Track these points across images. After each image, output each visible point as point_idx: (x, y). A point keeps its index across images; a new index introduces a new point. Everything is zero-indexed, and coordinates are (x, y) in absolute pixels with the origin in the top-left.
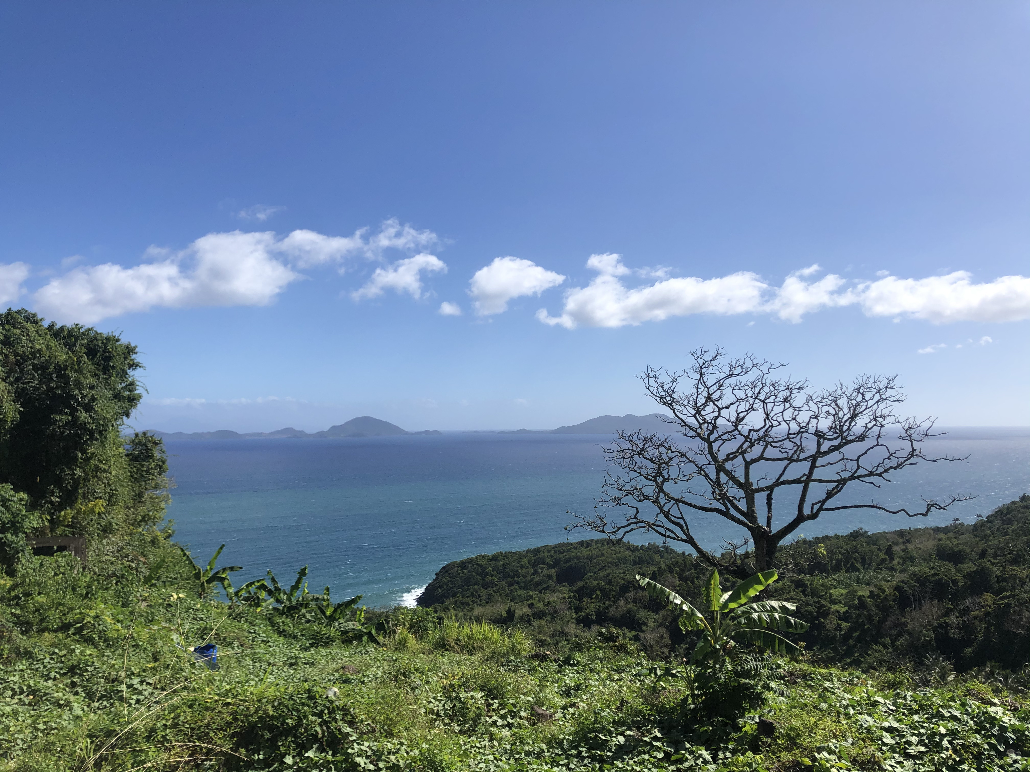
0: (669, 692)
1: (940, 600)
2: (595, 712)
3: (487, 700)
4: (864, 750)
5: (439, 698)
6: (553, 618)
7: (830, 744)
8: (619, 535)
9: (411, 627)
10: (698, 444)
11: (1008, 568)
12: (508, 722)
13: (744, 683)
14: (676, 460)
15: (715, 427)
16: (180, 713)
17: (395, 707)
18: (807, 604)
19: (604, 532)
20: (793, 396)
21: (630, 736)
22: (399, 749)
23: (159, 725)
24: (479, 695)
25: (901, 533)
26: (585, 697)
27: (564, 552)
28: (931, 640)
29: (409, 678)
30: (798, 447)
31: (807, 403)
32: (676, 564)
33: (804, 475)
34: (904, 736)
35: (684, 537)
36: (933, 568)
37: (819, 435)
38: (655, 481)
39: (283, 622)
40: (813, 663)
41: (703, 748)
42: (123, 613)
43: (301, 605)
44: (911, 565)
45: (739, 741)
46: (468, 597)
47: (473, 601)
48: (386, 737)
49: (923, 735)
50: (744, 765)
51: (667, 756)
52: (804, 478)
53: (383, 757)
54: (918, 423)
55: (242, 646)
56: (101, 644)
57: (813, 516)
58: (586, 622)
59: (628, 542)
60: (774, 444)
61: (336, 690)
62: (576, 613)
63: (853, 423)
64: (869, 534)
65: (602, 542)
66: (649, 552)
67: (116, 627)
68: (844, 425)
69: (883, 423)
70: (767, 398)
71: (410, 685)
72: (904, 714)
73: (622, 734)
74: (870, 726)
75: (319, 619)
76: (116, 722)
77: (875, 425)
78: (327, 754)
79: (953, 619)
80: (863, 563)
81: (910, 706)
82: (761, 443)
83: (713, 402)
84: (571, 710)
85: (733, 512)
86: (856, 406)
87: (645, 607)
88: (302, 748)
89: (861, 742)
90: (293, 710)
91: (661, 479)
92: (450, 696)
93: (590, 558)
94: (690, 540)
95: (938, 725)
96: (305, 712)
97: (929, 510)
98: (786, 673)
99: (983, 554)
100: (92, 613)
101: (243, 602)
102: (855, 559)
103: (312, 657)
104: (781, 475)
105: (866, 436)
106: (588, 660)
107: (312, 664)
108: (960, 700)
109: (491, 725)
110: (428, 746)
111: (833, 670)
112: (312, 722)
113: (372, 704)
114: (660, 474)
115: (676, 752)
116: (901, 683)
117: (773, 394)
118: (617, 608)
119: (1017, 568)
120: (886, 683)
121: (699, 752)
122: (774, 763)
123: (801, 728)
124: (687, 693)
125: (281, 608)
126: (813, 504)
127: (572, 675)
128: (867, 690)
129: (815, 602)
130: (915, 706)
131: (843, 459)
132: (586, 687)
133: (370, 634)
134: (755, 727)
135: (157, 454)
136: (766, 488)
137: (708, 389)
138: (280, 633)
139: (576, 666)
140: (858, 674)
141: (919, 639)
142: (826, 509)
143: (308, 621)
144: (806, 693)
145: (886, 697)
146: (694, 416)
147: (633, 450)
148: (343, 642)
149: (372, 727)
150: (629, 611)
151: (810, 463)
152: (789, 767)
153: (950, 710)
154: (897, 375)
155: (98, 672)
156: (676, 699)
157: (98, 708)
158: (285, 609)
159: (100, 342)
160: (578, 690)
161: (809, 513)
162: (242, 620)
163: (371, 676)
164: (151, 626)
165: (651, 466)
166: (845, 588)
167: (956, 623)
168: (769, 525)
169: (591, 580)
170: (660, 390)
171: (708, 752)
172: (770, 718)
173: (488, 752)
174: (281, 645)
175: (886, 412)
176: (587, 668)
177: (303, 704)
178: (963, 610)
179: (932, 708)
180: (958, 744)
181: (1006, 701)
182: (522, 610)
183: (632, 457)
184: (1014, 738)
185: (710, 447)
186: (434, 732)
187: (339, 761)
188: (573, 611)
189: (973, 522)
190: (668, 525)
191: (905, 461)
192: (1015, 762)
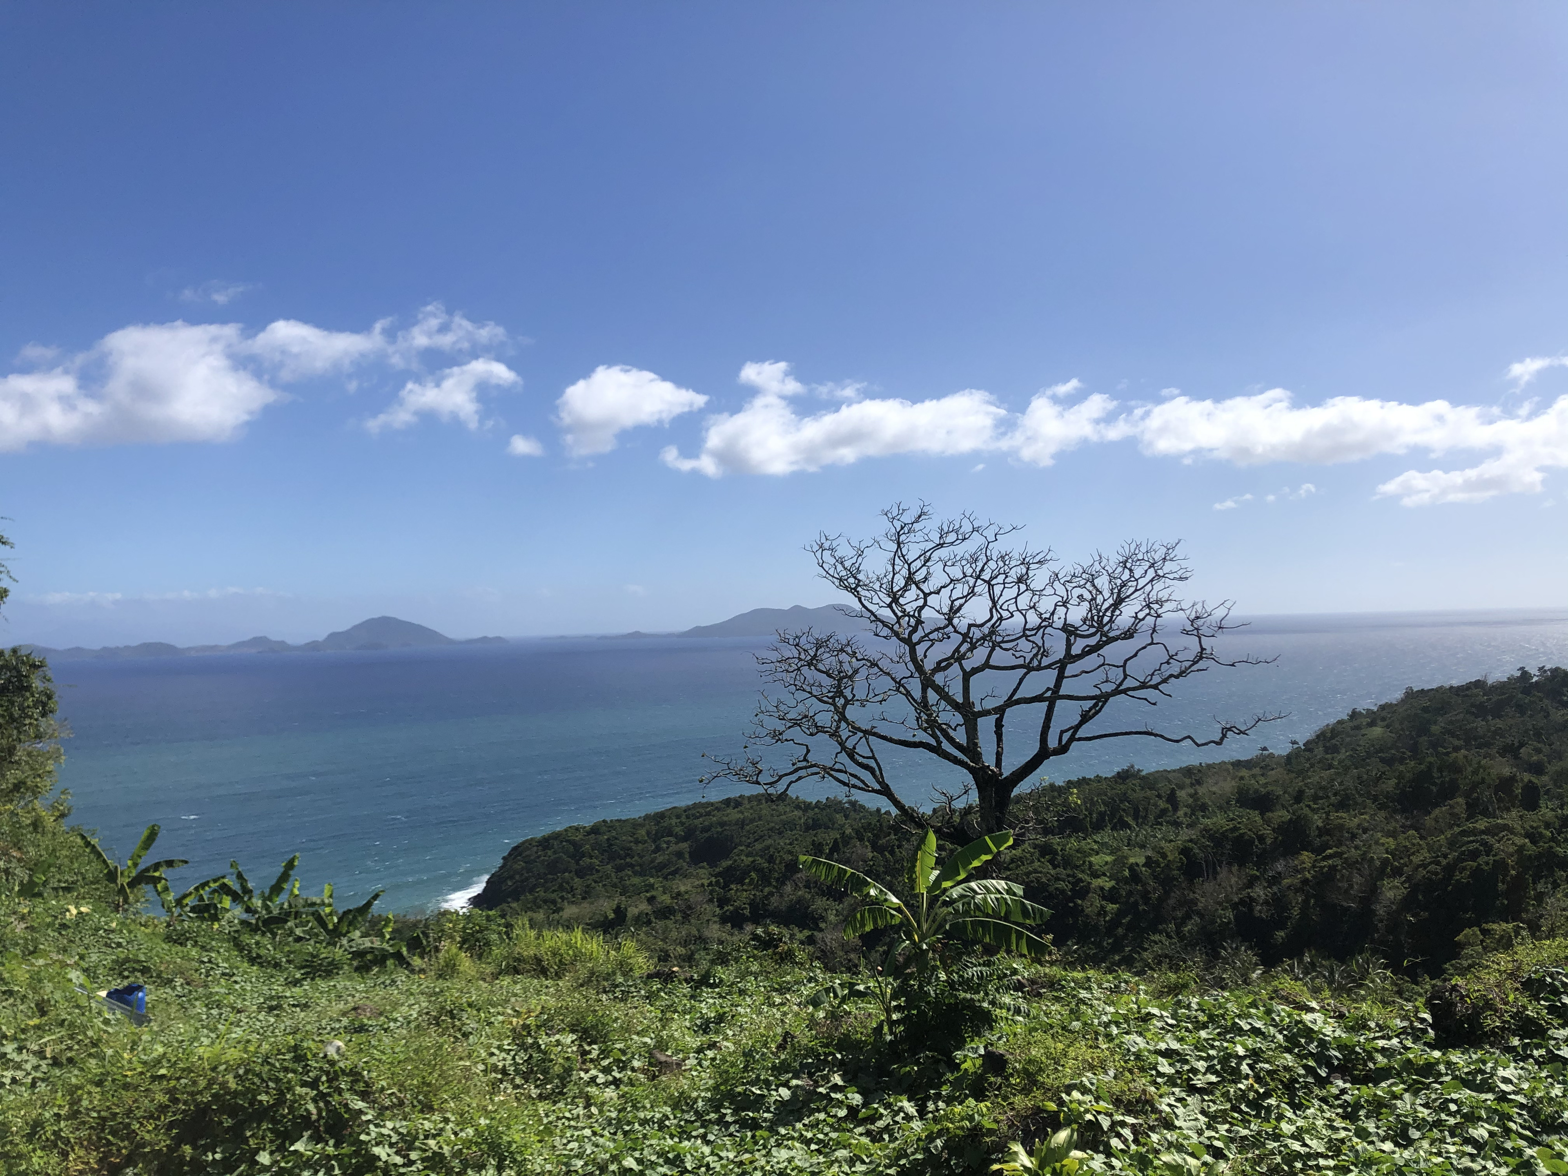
0: (856, 1018)
1: (1241, 865)
2: (745, 1054)
3: (580, 1046)
4: (1131, 1085)
5: (506, 1047)
6: (686, 916)
7: (1084, 1079)
8: (781, 787)
9: (464, 942)
10: (894, 648)
11: (1333, 815)
12: (615, 1078)
13: (964, 999)
14: (863, 672)
15: (919, 622)
16: (82, 1095)
17: (436, 1065)
18: (1058, 879)
19: (759, 783)
20: (1031, 573)
21: (797, 1086)
22: (442, 1130)
23: (47, 1115)
24: (568, 1038)
25: (1188, 771)
26: (730, 1033)
27: (701, 816)
28: (1229, 923)
29: (459, 1020)
30: (1039, 648)
31: (1051, 584)
32: (868, 827)
33: (1048, 689)
34: (1186, 1062)
35: (877, 787)
36: (1232, 820)
37: (1069, 630)
38: (834, 704)
39: (257, 943)
40: (1064, 964)
41: (904, 1098)
43: (288, 914)
44: (1203, 817)
45: (956, 1084)
46: (554, 891)
47: (563, 898)
48: (422, 1111)
49: (1214, 1058)
50: (962, 1119)
51: (853, 1111)
52: (1049, 694)
53: (417, 1144)
54: (1209, 610)
55: (188, 984)
57: (1063, 749)
58: (735, 920)
59: (797, 798)
60: (1004, 645)
61: (341, 1044)
62: (721, 906)
63: (1117, 612)
64: (1144, 773)
65: (757, 798)
66: (828, 811)
68: (1104, 615)
69: (1160, 611)
70: (992, 578)
71: (460, 1030)
72: (1187, 1030)
73: (786, 1085)
74: (1139, 1050)
75: (317, 935)
77: (1148, 614)
78: (327, 1144)
79: (1259, 892)
80: (1136, 818)
81: (1196, 1017)
82: (986, 643)
83: (915, 583)
84: (710, 1054)
85: (946, 746)
86: (1122, 587)
87: (823, 894)
88: (287, 1137)
89: (1127, 1074)
90: (270, 1079)
91: (842, 701)
92: (524, 1044)
93: (742, 824)
94: (885, 791)
95: (1234, 1043)
96: (289, 1082)
97: (1224, 736)
98: (1025, 981)
99: (1299, 797)
101: (191, 915)
102: (1124, 810)
103: (306, 996)
104: (1015, 691)
105: (1135, 631)
106: (736, 977)
107: (305, 1007)
108: (1264, 1006)
109: (588, 1084)
110: (488, 1122)
111: (1091, 973)
112: (300, 1096)
113: (399, 1062)
114: (840, 693)
115: (866, 1105)
116: (1185, 986)
117: (1002, 571)
118: (781, 896)
119: (1344, 815)
120: (1165, 986)
121: (899, 1104)
122: (1006, 1112)
123: (1043, 1059)
124: (882, 1018)
125: (254, 921)
126: (1062, 732)
127: (711, 1001)
128: (1139, 999)
129: (1068, 876)
130: (1203, 1018)
131: (1103, 664)
132: (733, 1016)
133: (398, 956)
134: (979, 1062)
135: (37, 684)
136: (994, 709)
137: (909, 565)
138: (252, 961)
139: (717, 986)
140: (1126, 976)
141: (1214, 922)
142: (1080, 739)
143: (299, 939)
144: (1053, 1008)
145: (1162, 1007)
146: (890, 606)
147: (800, 659)
148: (357, 969)
149: (397, 1098)
150: (799, 901)
151: (1056, 671)
152: (1027, 1117)
153: (1250, 1020)
154: (1179, 541)
156: (865, 1027)
158: (261, 923)
160: (721, 1022)
161: (1056, 745)
162: (189, 944)
163: (400, 1019)
164: (33, 961)
165: (827, 681)
166: (1111, 854)
167: (1263, 897)
168: (998, 763)
169: (743, 857)
170: (840, 567)
171: (912, 1104)
172: (1001, 1048)
173: (582, 1125)
174: (254, 980)
175: (1164, 595)
176: (735, 989)
177: (286, 1070)
178: (1273, 877)
179: (1225, 1019)
180: (1261, 1069)
181: (1328, 1005)
182: (638, 907)
183: (799, 669)
184: (1340, 1056)
185: (913, 652)
186: (496, 1099)
187: (346, 1155)
188: (716, 904)
189: (1286, 752)
190: (853, 768)
191: (1191, 666)
192: (1343, 1091)
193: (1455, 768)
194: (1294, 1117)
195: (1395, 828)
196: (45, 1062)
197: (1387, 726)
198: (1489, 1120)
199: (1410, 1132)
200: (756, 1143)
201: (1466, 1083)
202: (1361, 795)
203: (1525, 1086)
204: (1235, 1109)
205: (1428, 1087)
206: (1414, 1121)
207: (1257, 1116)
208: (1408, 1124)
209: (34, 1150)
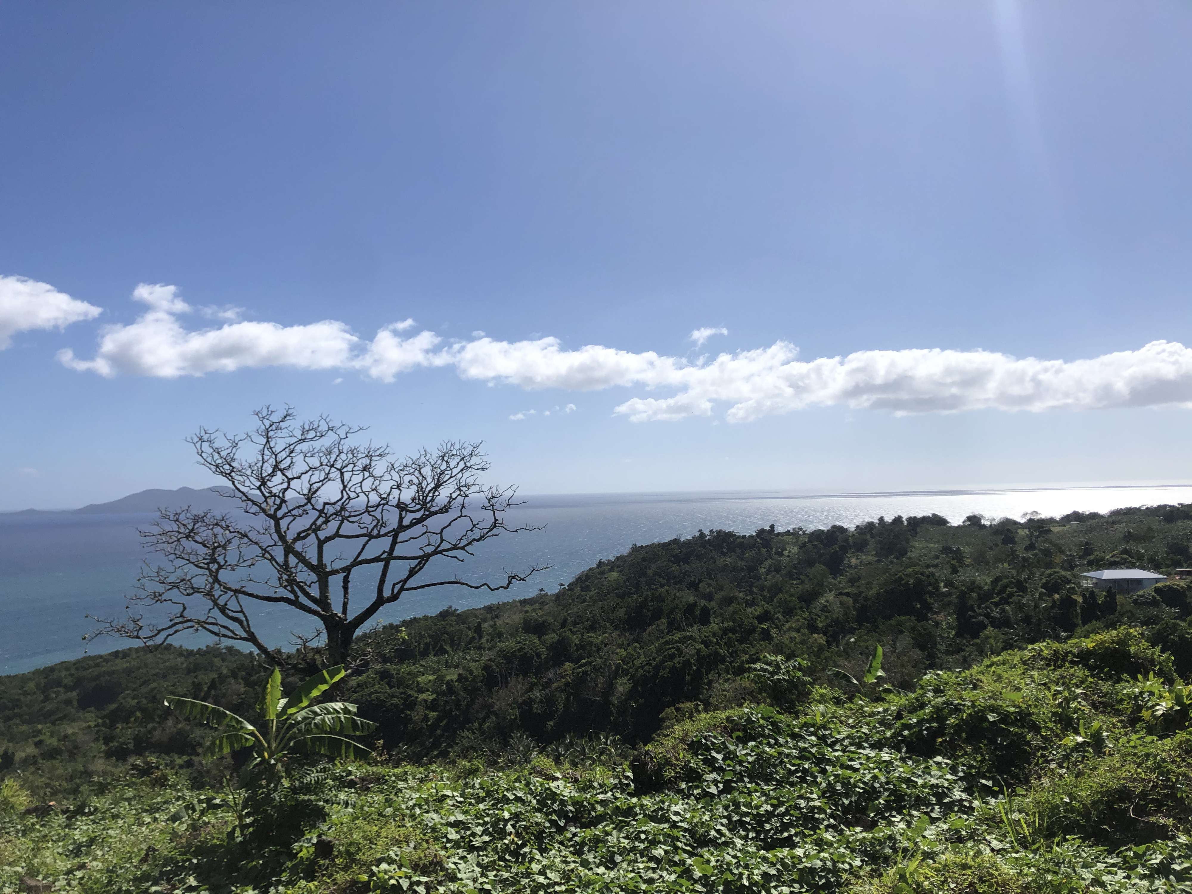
0: (213, 827)
1: (525, 675)
2: (109, 871)
4: (427, 852)
6: (72, 755)
7: (391, 852)
8: (159, 640)
10: (261, 522)
11: (586, 635)
13: (303, 800)
14: (236, 542)
15: (283, 501)
18: (393, 697)
19: (139, 638)
20: (373, 464)
25: (489, 609)
26: (99, 853)
27: (90, 667)
28: (516, 719)
30: (378, 521)
31: (388, 472)
32: (241, 667)
33: (384, 552)
34: (469, 829)
35: (244, 635)
36: (519, 642)
37: (401, 507)
38: (208, 569)
41: (250, 888)
44: (499, 641)
45: (294, 871)
49: (488, 823)
52: (385, 556)
54: (501, 492)
57: (394, 597)
58: (119, 754)
59: (175, 646)
60: (350, 519)
62: (106, 743)
63: (437, 493)
64: (458, 612)
65: (138, 650)
66: (208, 656)
68: (427, 496)
69: (467, 493)
70: (343, 467)
72: (471, 804)
74: (435, 824)
77: (459, 495)
79: (536, 694)
80: (452, 645)
81: (477, 794)
82: (337, 518)
83: (282, 471)
84: (79, 874)
85: (303, 599)
86: (441, 475)
89: (424, 844)
91: (216, 566)
93: (129, 672)
94: (251, 638)
95: (503, 810)
97: (510, 582)
98: (357, 780)
99: (564, 624)
102: (444, 640)
104: (359, 554)
105: (450, 507)
106: (111, 804)
108: (525, 780)
111: (408, 768)
114: (214, 560)
116: (477, 770)
117: (351, 462)
118: (164, 730)
119: (593, 635)
122: (329, 888)
123: (361, 840)
124: (235, 823)
126: (394, 584)
127: (85, 828)
128: (437, 785)
129: (401, 693)
130: (482, 794)
131: (426, 532)
132: (104, 839)
134: (312, 850)
136: (341, 569)
137: (276, 455)
139: (92, 814)
140: (436, 767)
141: (505, 719)
142: (408, 589)
144: (375, 799)
145: (454, 789)
146: (259, 488)
147: (179, 533)
150: (180, 732)
151: (391, 538)
152: (346, 889)
153: (514, 792)
154: (481, 442)
156: (222, 833)
160: (92, 845)
161: (390, 595)
165: (202, 550)
166: (433, 673)
167: (539, 697)
168: (344, 611)
169: (129, 700)
170: (216, 456)
172: (329, 837)
175: (470, 481)
176: (108, 814)
178: (546, 682)
179: (498, 793)
180: (520, 826)
181: (568, 774)
182: (25, 751)
183: (178, 540)
184: (574, 810)
185: (277, 525)
188: (102, 742)
189: (556, 591)
190: (223, 620)
191: (487, 533)
192: (575, 835)
193: (660, 599)
194: (541, 858)
195: (625, 642)
197: (621, 571)
198: (664, 843)
199: (615, 858)
201: (653, 818)
202: (604, 620)
203: (688, 816)
204: (501, 859)
205: (628, 824)
206: (618, 849)
207: (516, 861)
208: (614, 853)
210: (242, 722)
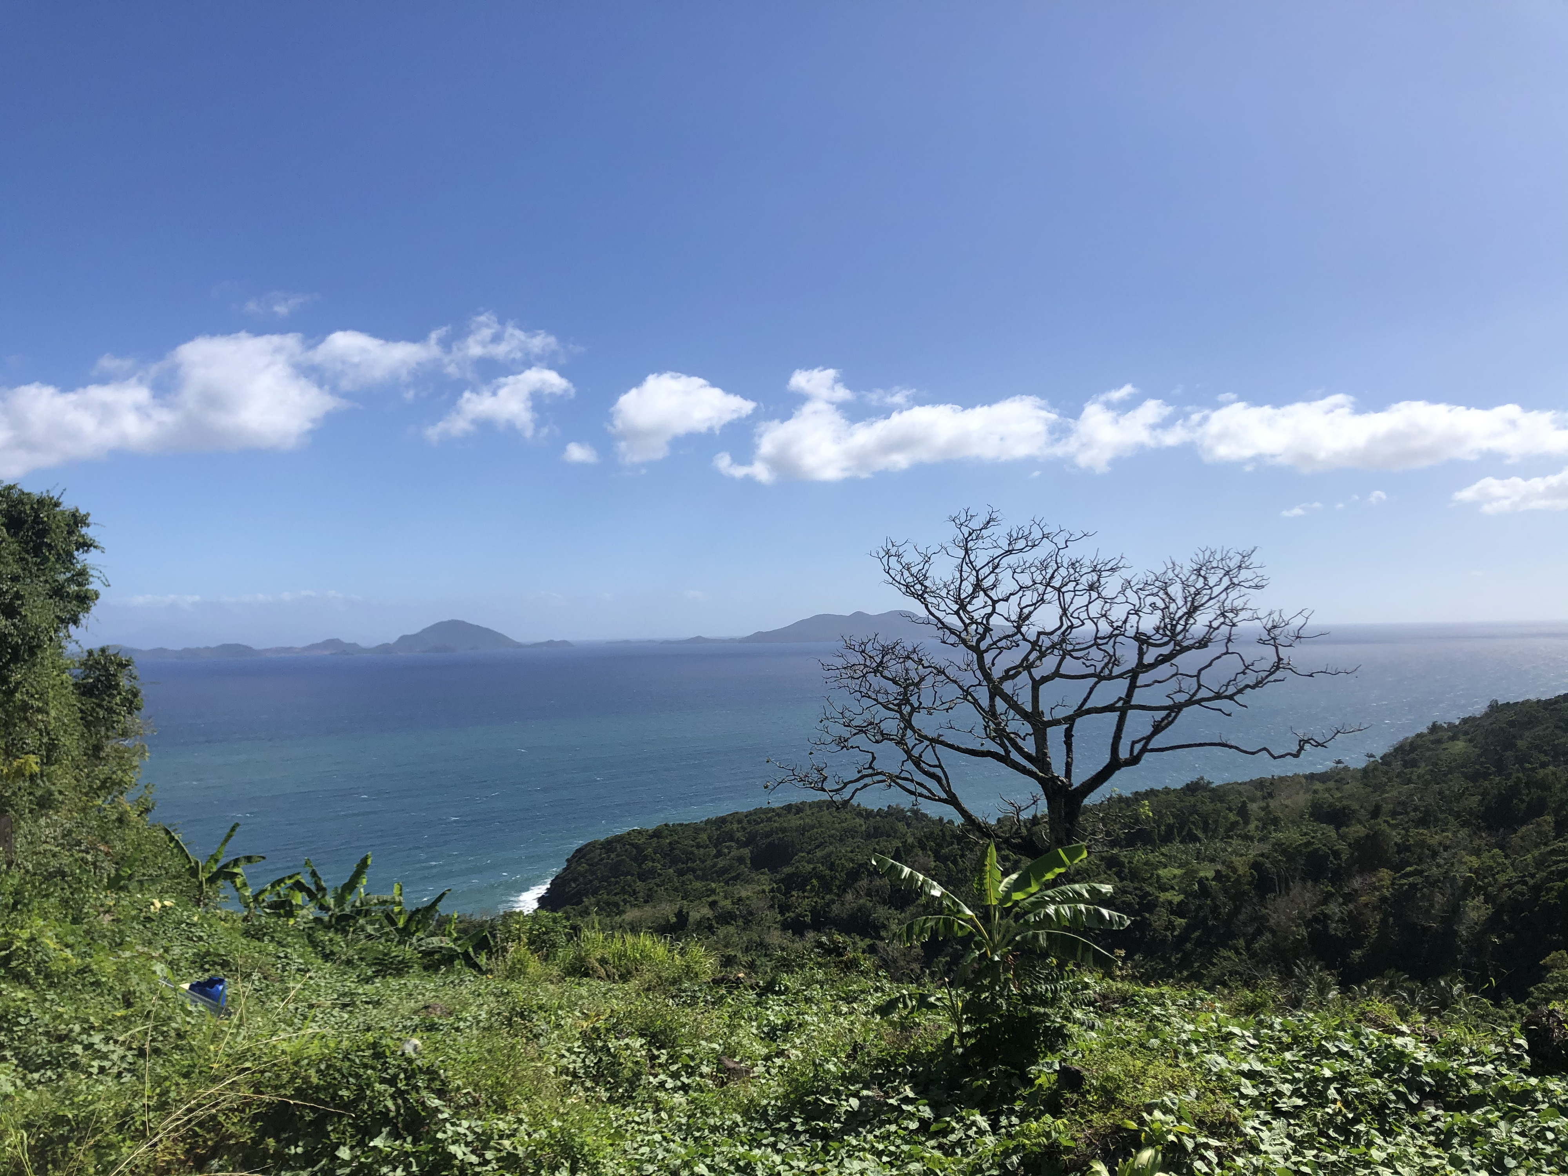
0: (925, 1029)
1: (1316, 881)
2: (814, 1063)
3: (650, 1050)
4: (1215, 1106)
5: (576, 1050)
6: (747, 922)
7: (1165, 1098)
8: (846, 794)
9: (531, 942)
10: (962, 656)
11: (1413, 832)
12: (683, 1083)
13: (1038, 1013)
14: (929, 681)
15: (987, 629)
16: (170, 1086)
17: (509, 1066)
18: (1126, 892)
19: (824, 790)
20: (1103, 581)
21: (868, 1097)
22: (516, 1130)
23: (136, 1106)
24: (637, 1042)
25: (1260, 784)
26: (798, 1041)
27: (762, 821)
28: (1303, 940)
29: (530, 1021)
30: (1111, 657)
31: (1123, 592)
32: (930, 836)
33: (1120, 699)
34: (1270, 1084)
35: (944, 796)
36: (1306, 834)
37: (1142, 639)
38: (900, 712)
39: (331, 940)
40: (1133, 978)
41: (976, 1112)
42: (73, 933)
43: (359, 912)
44: (1275, 830)
45: (1031, 1100)
46: (616, 894)
47: (624, 901)
48: (496, 1111)
49: (1300, 1081)
50: (1039, 1136)
51: (924, 1124)
52: (1120, 704)
53: (492, 1143)
54: (1286, 619)
55: (265, 978)
56: (41, 982)
57: (1134, 760)
58: (797, 928)
59: (859, 805)
60: (1075, 654)
61: (417, 1042)
62: (782, 913)
63: (1192, 621)
64: (1213, 786)
65: (820, 805)
66: (890, 819)
67: (64, 955)
68: (1177, 623)
69: (1235, 620)
70: (1063, 585)
71: (531, 1031)
72: (1271, 1051)
73: (856, 1095)
74: (1221, 1070)
75: (387, 933)
76: (67, 1102)
77: (1223, 623)
78: (405, 1141)
79: (1334, 908)
80: (1205, 830)
81: (1279, 1038)
82: (1056, 652)
83: (983, 590)
84: (778, 1061)
85: (1015, 755)
86: (1196, 595)
87: (884, 903)
88: (365, 1133)
89: (1209, 1094)
90: (351, 1075)
91: (908, 708)
92: (593, 1046)
93: (802, 830)
94: (952, 800)
95: (1321, 1066)
96: (369, 1078)
97: (1301, 748)
98: (1097, 996)
99: (1376, 812)
100: (25, 934)
101: (268, 911)
102: (1193, 823)
103: (377, 993)
104: (1085, 700)
105: (1210, 640)
106: (802, 985)
107: (377, 1004)
108: (1352, 1028)
109: (657, 1088)
110: (560, 1124)
111: (1165, 989)
112: (379, 1093)
113: (474, 1062)
114: (907, 701)
115: (937, 1119)
116: (1263, 1005)
117: (1072, 578)
118: (843, 904)
119: (1425, 832)
120: (1242, 1005)
121: (972, 1118)
122: (1083, 1130)
123: (1122, 1076)
124: (953, 1030)
125: (326, 918)
126: (1134, 743)
127: (777, 1008)
128: (1217, 1017)
129: (1135, 889)
130: (1287, 1039)
131: (1176, 674)
132: (800, 1025)
133: (466, 954)
134: (1054, 1077)
135: (124, 682)
136: (1064, 719)
137: (977, 572)
138: (327, 957)
139: (783, 994)
140: (1201, 993)
141: (1286, 938)
142: (1152, 750)
143: (369, 937)
144: (1128, 1024)
145: (1243, 1026)
146: (957, 613)
147: (866, 666)
148: (426, 968)
149: (473, 1098)
150: (860, 909)
151: (1128, 680)
152: (1105, 1136)
153: (1337, 1043)
154: (1255, 548)
155: (37, 1027)
156: (936, 1039)
157: (39, 1082)
158: (333, 920)
159: (28, 507)
160: (787, 1031)
161: (1128, 756)
162: (266, 938)
163: (470, 1018)
164: (120, 952)
165: (893, 689)
166: (1180, 866)
167: (1339, 914)
168: (1068, 774)
169: (804, 864)
170: (906, 574)
171: (985, 1118)
172: (1076, 1064)
173: (652, 1130)
174: (327, 976)
175: (1239, 603)
176: (801, 997)
177: (366, 1066)
178: (1349, 894)
179: (1311, 1041)
180: (1349, 1093)
181: (1419, 1029)
182: (699, 912)
183: (864, 675)
184: (1433, 1083)
185: (981, 660)
186: (569, 1101)
187: (423, 1152)
188: (777, 910)
189: (1362, 765)
190: (919, 777)
191: (1267, 677)
192: (1435, 1118)
193: (1544, 786)
194: (1385, 1144)
195: (1479, 845)
196: (131, 1052)
197: (1470, 741)
199: (1506, 1161)
200: (827, 1153)
202: (1442, 812)
204: (1322, 1134)
205: (1524, 1114)
206: (1510, 1149)
207: (1346, 1142)
208: (1504, 1153)
209: (124, 1140)
210: (959, 905)
